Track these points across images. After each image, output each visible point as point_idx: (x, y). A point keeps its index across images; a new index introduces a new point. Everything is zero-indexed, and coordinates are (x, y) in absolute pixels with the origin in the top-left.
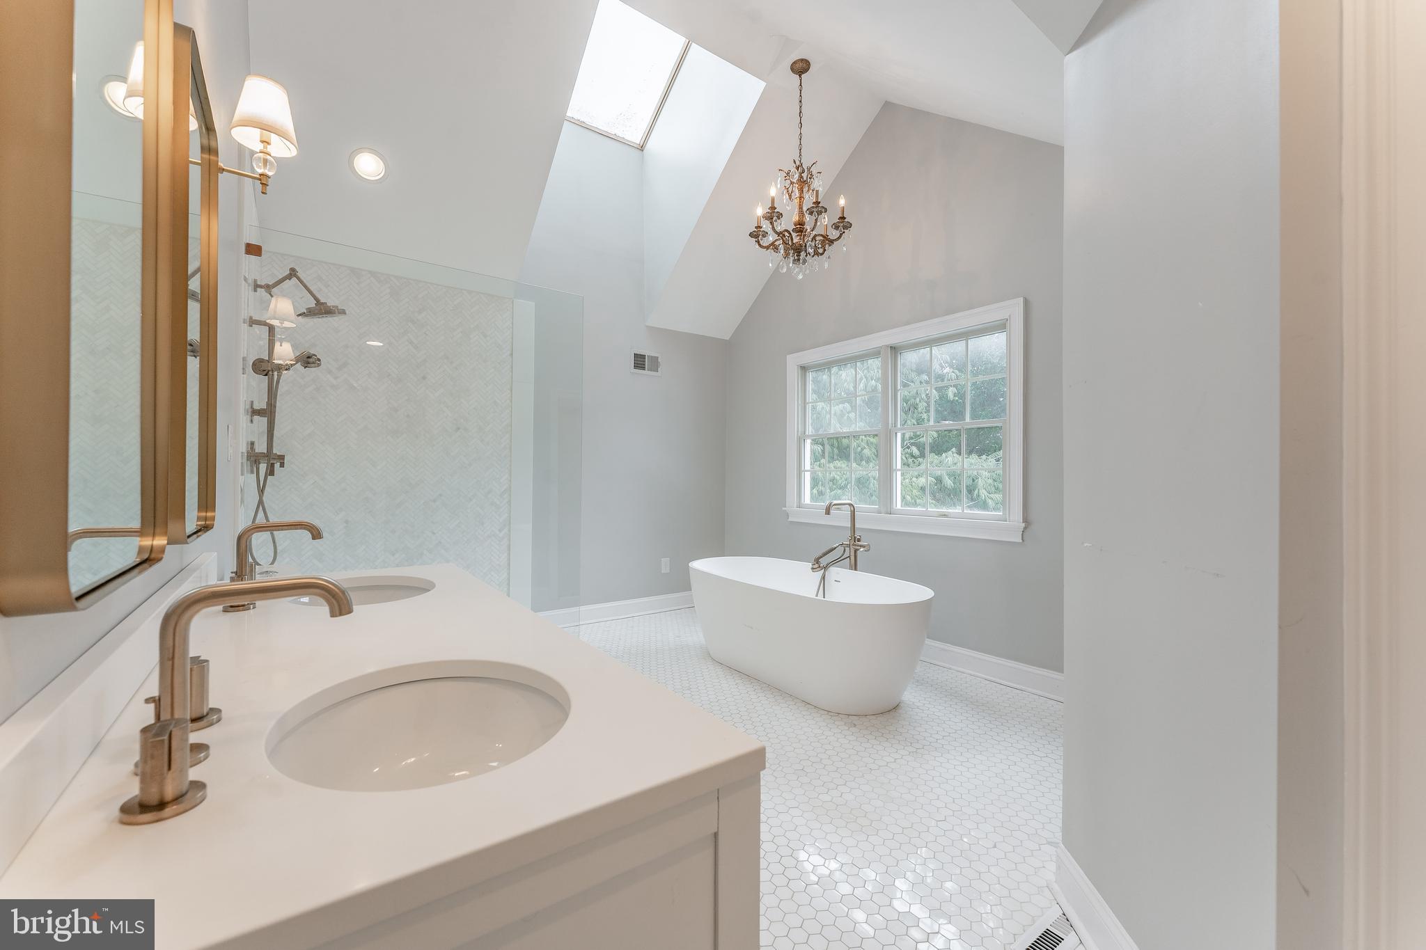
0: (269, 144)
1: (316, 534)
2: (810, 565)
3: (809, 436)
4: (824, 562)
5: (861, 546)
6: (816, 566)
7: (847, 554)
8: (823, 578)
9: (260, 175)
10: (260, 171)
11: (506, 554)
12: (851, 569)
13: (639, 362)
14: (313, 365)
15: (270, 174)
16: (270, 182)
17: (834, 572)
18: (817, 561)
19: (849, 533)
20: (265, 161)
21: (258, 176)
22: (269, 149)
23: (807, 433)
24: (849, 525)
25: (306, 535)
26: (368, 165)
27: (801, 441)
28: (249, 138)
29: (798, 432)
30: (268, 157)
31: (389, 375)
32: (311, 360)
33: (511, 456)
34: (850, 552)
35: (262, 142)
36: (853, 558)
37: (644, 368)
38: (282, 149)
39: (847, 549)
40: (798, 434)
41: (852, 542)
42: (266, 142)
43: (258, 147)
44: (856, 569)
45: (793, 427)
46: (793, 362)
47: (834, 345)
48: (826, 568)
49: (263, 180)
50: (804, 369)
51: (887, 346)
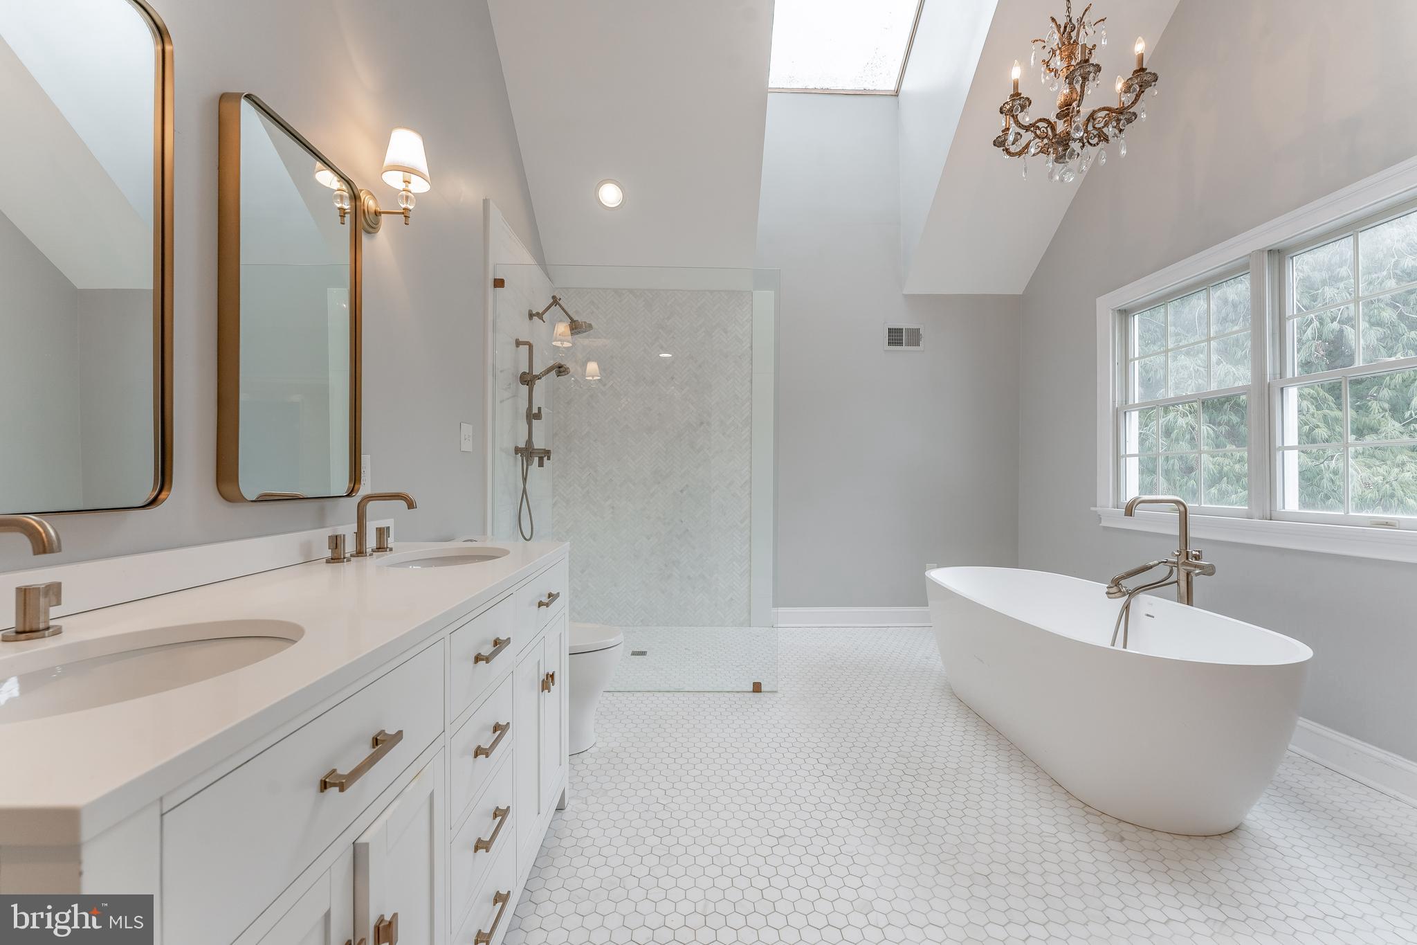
0: (409, 183)
1: (411, 505)
2: (1103, 587)
3: (1134, 406)
4: (1129, 584)
5: (1196, 566)
6: (1114, 590)
7: (1174, 578)
8: (1127, 607)
9: (404, 209)
10: (403, 206)
11: (747, 546)
12: (1180, 600)
13: (895, 337)
14: (563, 373)
15: (411, 207)
16: (411, 214)
17: (1145, 602)
18: (1116, 582)
19: (1175, 547)
20: (407, 197)
21: (402, 211)
22: (411, 187)
23: (1131, 402)
24: (1175, 531)
25: (403, 504)
26: (610, 195)
27: (1119, 415)
28: (394, 180)
29: (1114, 402)
30: (410, 194)
31: (645, 378)
32: (561, 369)
33: (751, 448)
34: (1178, 574)
35: (405, 182)
36: (1183, 584)
37: (901, 344)
38: (419, 186)
39: (1175, 569)
40: (1114, 406)
41: (1183, 559)
42: (407, 182)
43: (401, 186)
44: (1189, 601)
45: (1109, 395)
46: (1105, 306)
47: (1168, 269)
48: (1132, 593)
49: (405, 213)
50: (1125, 314)
51: (1262, 251)
